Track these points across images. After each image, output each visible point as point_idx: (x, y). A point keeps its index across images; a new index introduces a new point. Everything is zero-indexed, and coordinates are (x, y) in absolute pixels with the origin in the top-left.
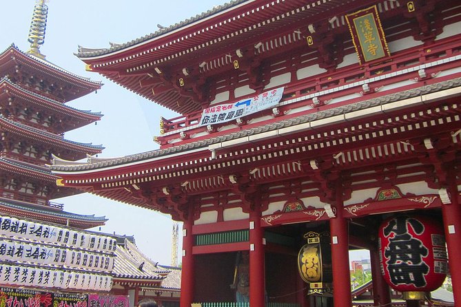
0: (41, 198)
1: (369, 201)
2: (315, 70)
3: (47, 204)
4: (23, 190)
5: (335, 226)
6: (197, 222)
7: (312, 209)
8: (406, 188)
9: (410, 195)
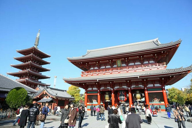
0: (36, 80)
1: (118, 88)
2: (109, 67)
3: (38, 81)
4: (33, 78)
5: (113, 92)
6: (88, 90)
7: (109, 89)
8: (123, 87)
9: (124, 88)
